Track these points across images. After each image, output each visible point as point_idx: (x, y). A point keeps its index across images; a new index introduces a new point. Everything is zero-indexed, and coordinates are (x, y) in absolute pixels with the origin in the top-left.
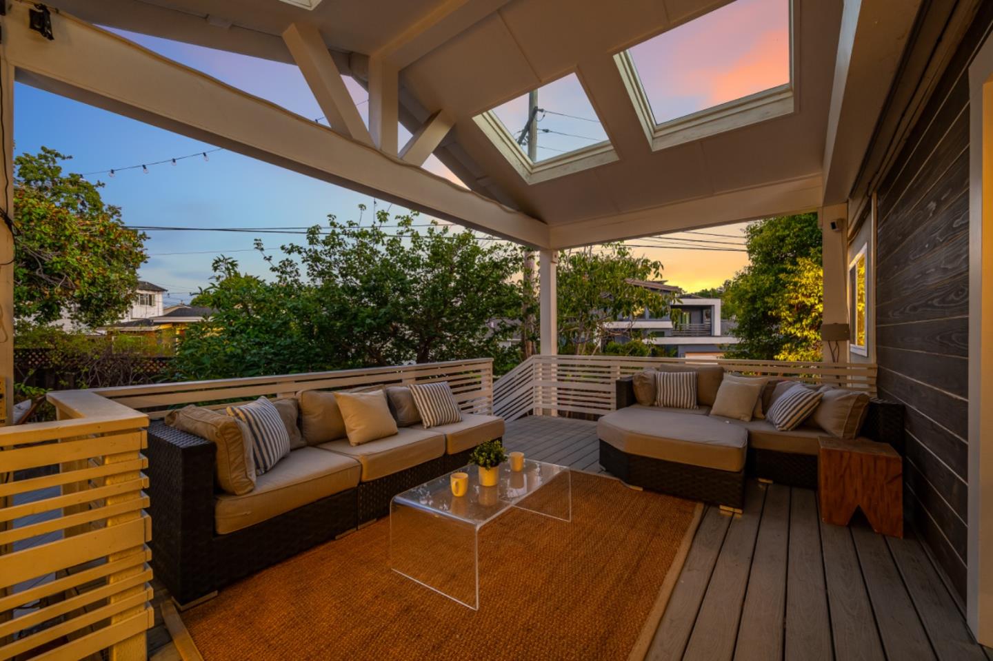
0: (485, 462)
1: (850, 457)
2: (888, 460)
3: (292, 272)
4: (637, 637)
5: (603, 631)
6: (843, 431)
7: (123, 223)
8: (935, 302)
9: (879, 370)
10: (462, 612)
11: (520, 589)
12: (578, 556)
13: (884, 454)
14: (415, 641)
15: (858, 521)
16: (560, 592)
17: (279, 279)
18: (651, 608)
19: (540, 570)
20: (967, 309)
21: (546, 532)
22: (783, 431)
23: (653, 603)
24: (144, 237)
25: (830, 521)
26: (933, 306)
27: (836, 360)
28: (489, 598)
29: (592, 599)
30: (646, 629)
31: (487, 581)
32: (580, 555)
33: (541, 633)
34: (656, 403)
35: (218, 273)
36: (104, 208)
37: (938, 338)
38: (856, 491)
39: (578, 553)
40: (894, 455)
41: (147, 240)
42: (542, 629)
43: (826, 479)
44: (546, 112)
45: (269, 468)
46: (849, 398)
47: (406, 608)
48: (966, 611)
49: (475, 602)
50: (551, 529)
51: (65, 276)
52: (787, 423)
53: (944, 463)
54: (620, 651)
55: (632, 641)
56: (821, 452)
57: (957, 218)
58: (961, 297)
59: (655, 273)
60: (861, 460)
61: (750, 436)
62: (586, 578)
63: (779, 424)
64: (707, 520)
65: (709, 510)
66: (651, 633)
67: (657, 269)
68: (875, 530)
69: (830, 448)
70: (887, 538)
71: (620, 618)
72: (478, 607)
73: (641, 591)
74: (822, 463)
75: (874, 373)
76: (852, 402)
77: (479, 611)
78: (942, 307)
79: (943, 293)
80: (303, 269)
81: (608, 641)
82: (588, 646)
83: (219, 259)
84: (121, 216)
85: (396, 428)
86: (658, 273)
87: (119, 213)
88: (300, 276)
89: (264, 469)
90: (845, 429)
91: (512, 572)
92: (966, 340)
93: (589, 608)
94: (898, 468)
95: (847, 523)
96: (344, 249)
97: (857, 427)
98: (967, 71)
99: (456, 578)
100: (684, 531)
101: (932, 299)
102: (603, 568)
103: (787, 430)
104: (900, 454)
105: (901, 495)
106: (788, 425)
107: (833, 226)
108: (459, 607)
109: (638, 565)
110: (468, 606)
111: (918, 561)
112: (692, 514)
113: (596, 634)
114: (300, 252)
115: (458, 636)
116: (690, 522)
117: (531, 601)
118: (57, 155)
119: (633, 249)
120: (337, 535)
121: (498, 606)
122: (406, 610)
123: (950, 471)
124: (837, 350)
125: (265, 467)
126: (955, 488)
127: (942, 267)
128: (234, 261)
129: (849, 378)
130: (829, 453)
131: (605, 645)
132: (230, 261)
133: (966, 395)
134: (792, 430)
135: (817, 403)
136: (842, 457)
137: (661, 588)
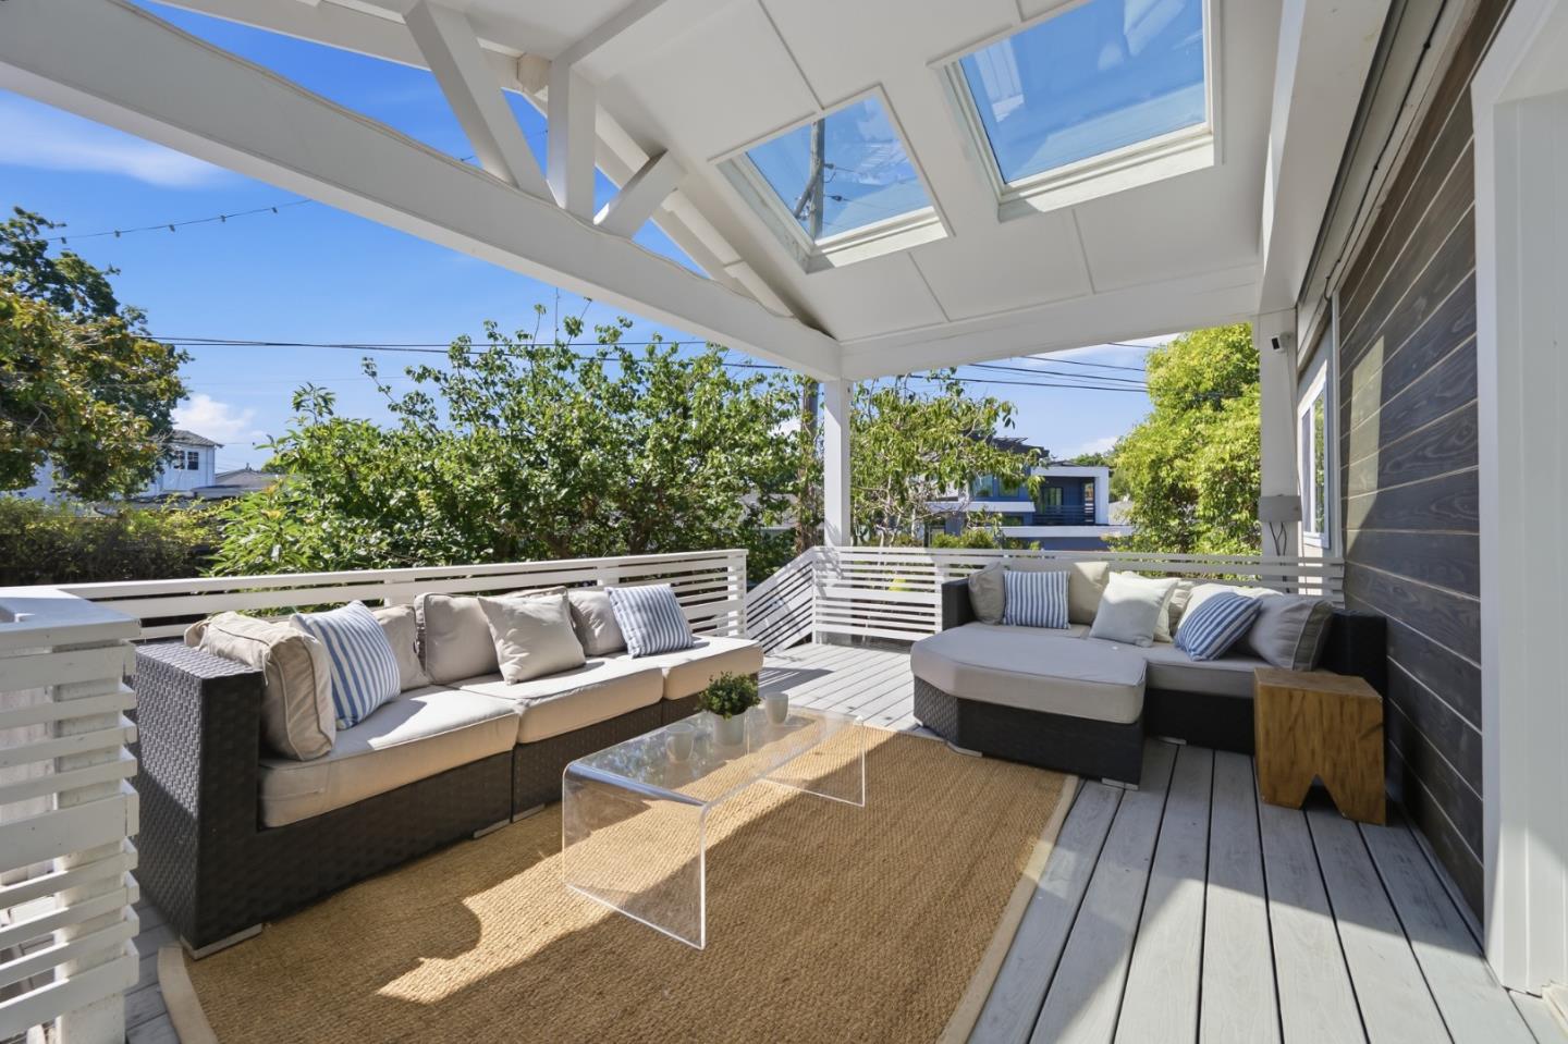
0: (723, 705)
1: (1304, 697)
2: (1361, 702)
3: (424, 413)
4: (965, 988)
5: (908, 980)
6: (1292, 661)
7: (149, 334)
8: (1429, 453)
9: (1347, 566)
10: (677, 954)
11: (775, 915)
12: (873, 859)
13: (1355, 692)
14: (594, 1003)
15: (1318, 800)
16: (841, 918)
17: (402, 424)
18: (988, 939)
19: (811, 881)
20: (1476, 456)
21: (823, 823)
22: (1201, 660)
23: (991, 932)
24: (183, 357)
25: (1273, 801)
26: (1425, 458)
27: (1282, 552)
28: (724, 928)
29: (893, 929)
30: (979, 976)
31: (723, 901)
32: (876, 859)
33: (806, 986)
34: (1005, 621)
35: (301, 413)
36: (119, 310)
37: (1433, 508)
38: (1313, 753)
39: (874, 856)
40: (1371, 693)
41: (189, 362)
42: (808, 979)
43: (1267, 733)
44: (837, 168)
45: (360, 719)
46: (1300, 608)
47: (583, 948)
48: (1483, 936)
49: (699, 936)
50: (832, 817)
51: (41, 412)
52: (1207, 648)
53: (1446, 703)
54: (937, 1012)
55: (957, 996)
56: (1259, 691)
57: (1458, 319)
58: (1467, 439)
59: (1004, 419)
60: (1321, 703)
61: (1150, 669)
62: (885, 893)
63: (1194, 650)
64: (1082, 801)
65: (1086, 786)
66: (988, 983)
67: (1009, 411)
68: (1343, 814)
69: (1271, 684)
70: (1360, 824)
71: (939, 959)
72: (703, 944)
73: (974, 913)
74: (1261, 708)
75: (1340, 573)
76: (1305, 615)
77: (704, 950)
78: (1440, 458)
79: (1439, 436)
80: (443, 407)
81: (915, 997)
82: (883, 1005)
83: (304, 390)
84: (146, 322)
85: (583, 656)
86: (1009, 421)
87: (143, 318)
88: (436, 419)
89: (352, 720)
90: (1296, 658)
91: (764, 887)
92: (1475, 506)
93: (888, 943)
94: (1377, 714)
95: (1300, 804)
96: (510, 375)
97: (1313, 654)
98: (1468, 90)
99: (670, 898)
100: (1046, 818)
101: (1425, 447)
102: (914, 878)
103: (1208, 658)
104: (1380, 693)
105: (1381, 757)
106: (1209, 652)
107: (1275, 344)
108: (673, 946)
109: (970, 875)
110: (688, 943)
111: (1408, 859)
112: (1059, 792)
113: (897, 986)
114: (437, 379)
115: (666, 993)
116: (1056, 804)
117: (792, 933)
118: (41, 221)
119: (971, 384)
120: (476, 830)
121: (737, 942)
122: (584, 951)
123: (1456, 715)
124: (1283, 536)
125: (355, 717)
126: (1464, 741)
127: (1437, 395)
128: (327, 394)
129: (1302, 580)
130: (1271, 693)
131: (911, 1003)
132: (323, 393)
133: (1477, 592)
134: (1215, 659)
135: (1253, 617)
136: (1291, 697)
137: (1005, 908)
